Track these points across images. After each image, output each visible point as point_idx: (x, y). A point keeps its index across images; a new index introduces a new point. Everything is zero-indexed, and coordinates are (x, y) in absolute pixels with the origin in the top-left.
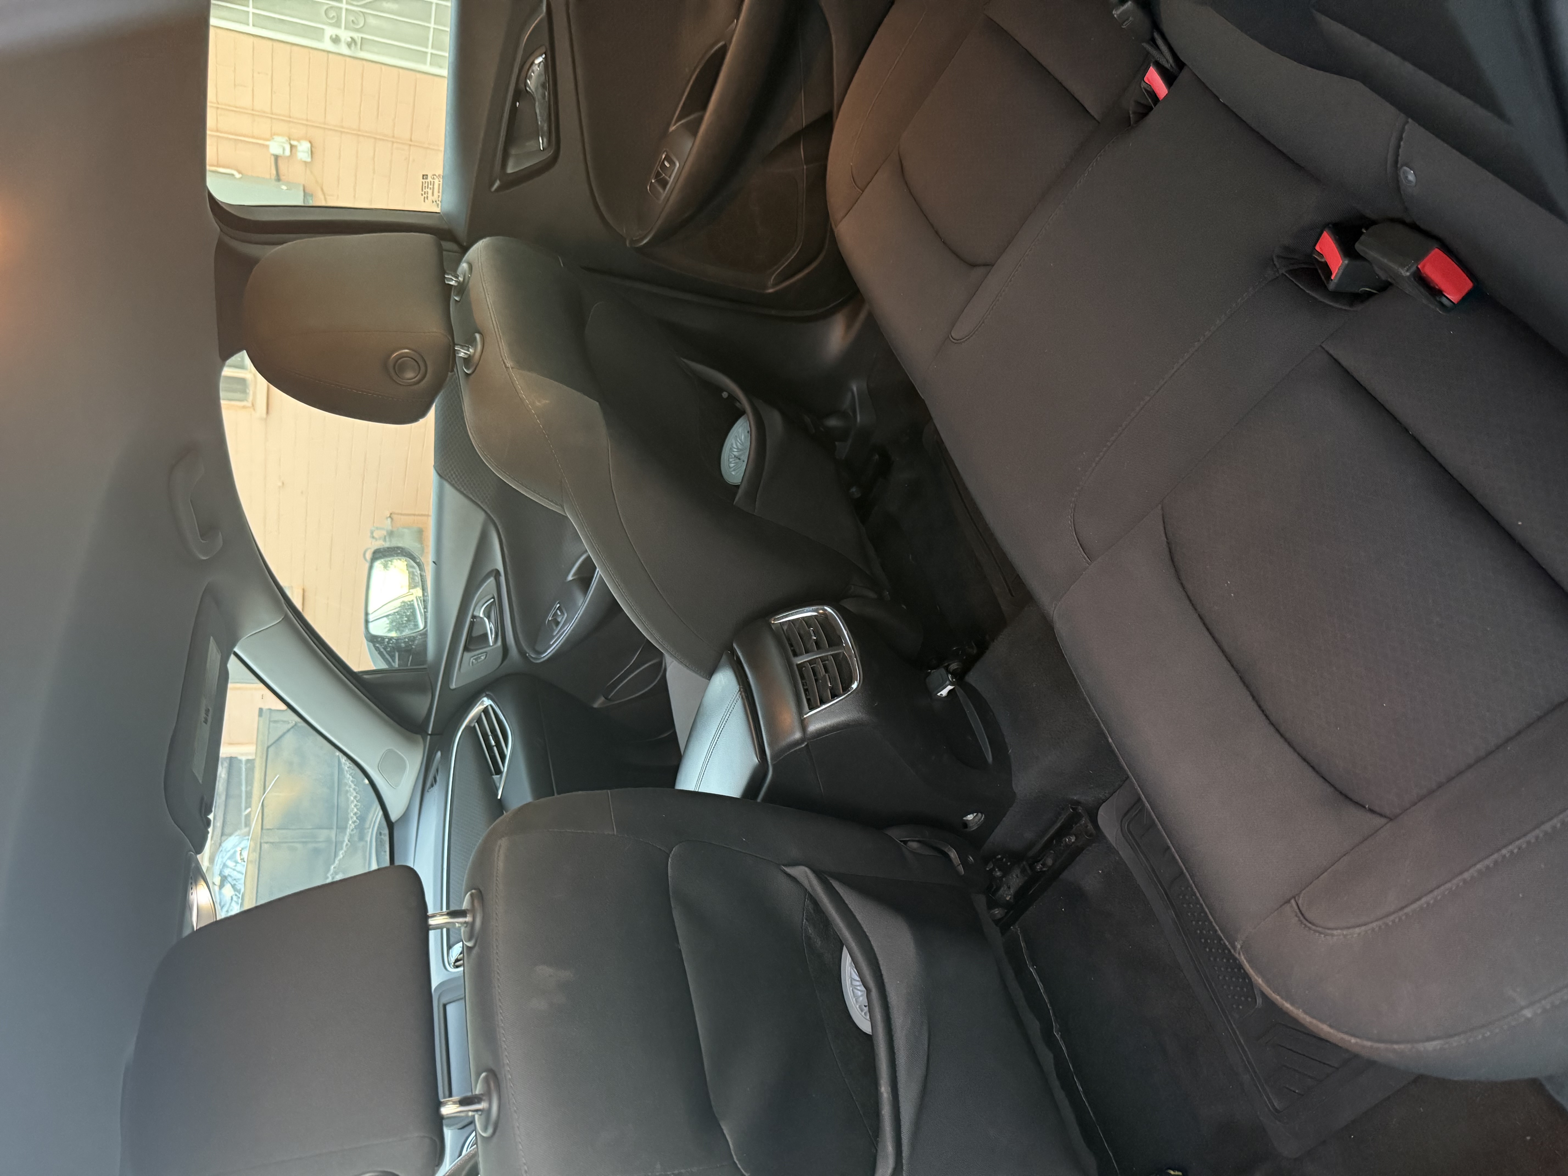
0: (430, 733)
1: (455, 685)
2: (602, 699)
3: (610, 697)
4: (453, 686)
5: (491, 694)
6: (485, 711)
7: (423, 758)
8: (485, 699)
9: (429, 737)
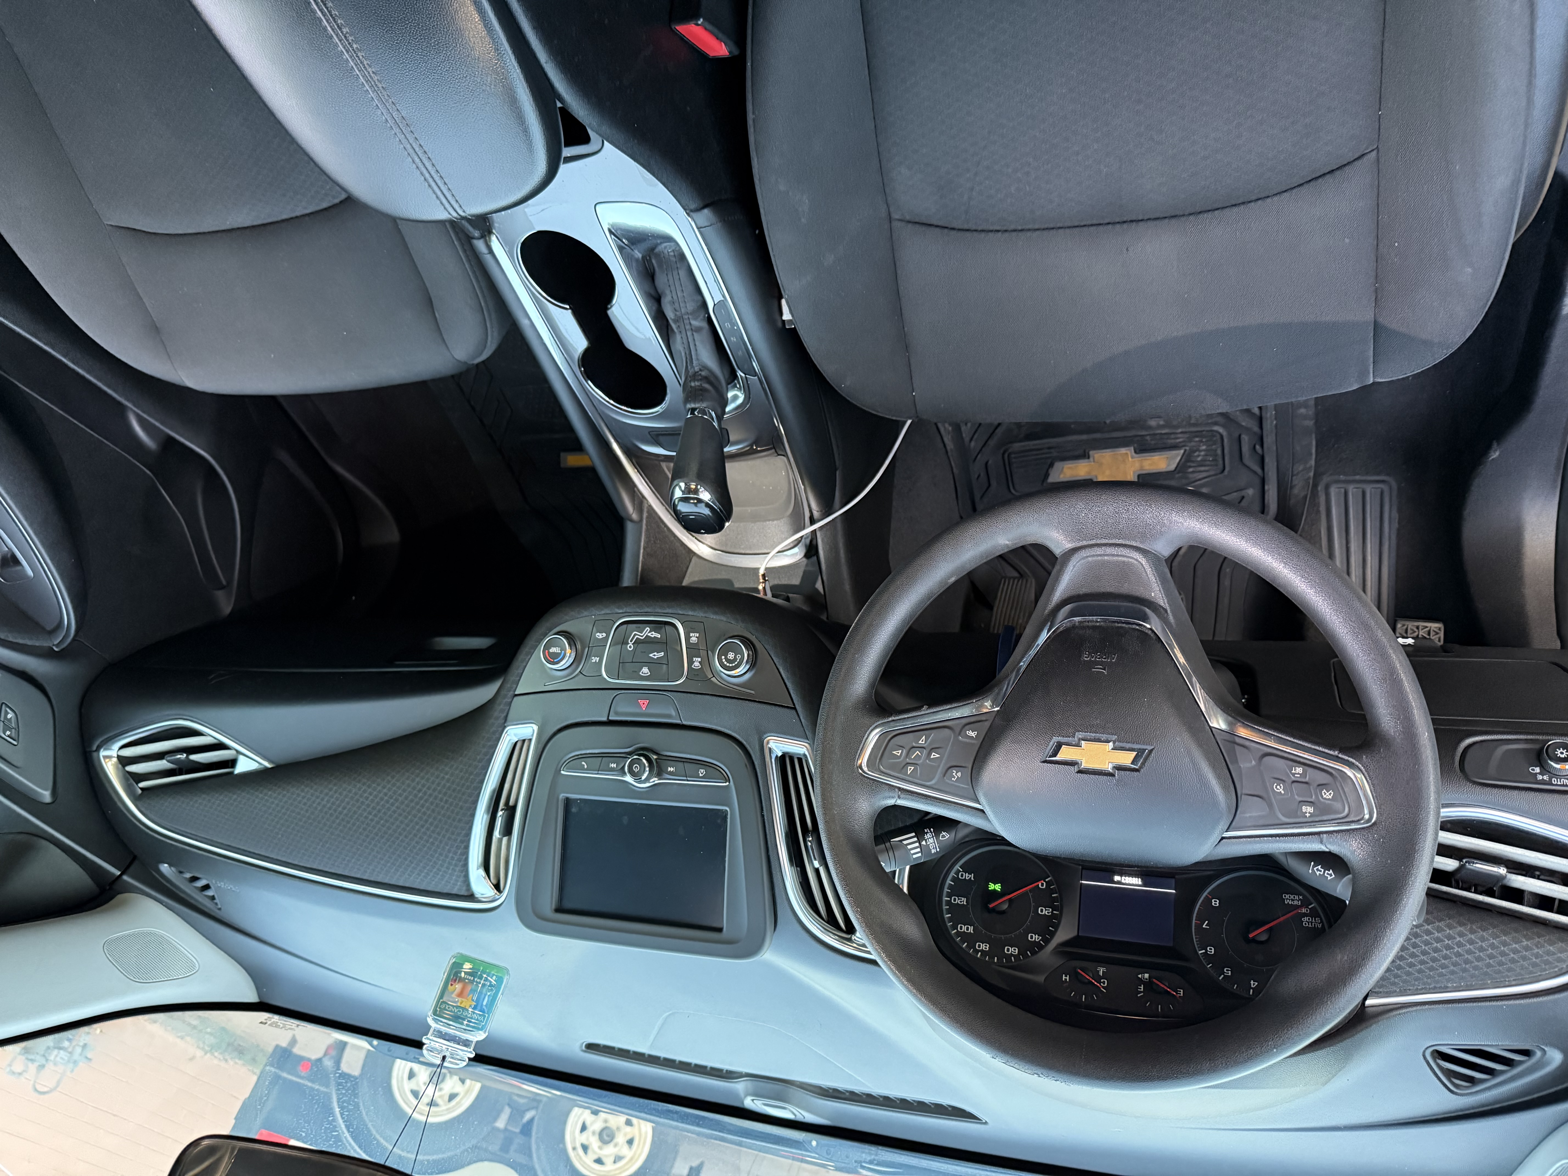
0: (118, 873)
1: (46, 790)
2: (220, 595)
3: (224, 582)
4: (46, 796)
5: (101, 740)
6: (124, 761)
7: (161, 902)
8: (103, 753)
9: (125, 877)
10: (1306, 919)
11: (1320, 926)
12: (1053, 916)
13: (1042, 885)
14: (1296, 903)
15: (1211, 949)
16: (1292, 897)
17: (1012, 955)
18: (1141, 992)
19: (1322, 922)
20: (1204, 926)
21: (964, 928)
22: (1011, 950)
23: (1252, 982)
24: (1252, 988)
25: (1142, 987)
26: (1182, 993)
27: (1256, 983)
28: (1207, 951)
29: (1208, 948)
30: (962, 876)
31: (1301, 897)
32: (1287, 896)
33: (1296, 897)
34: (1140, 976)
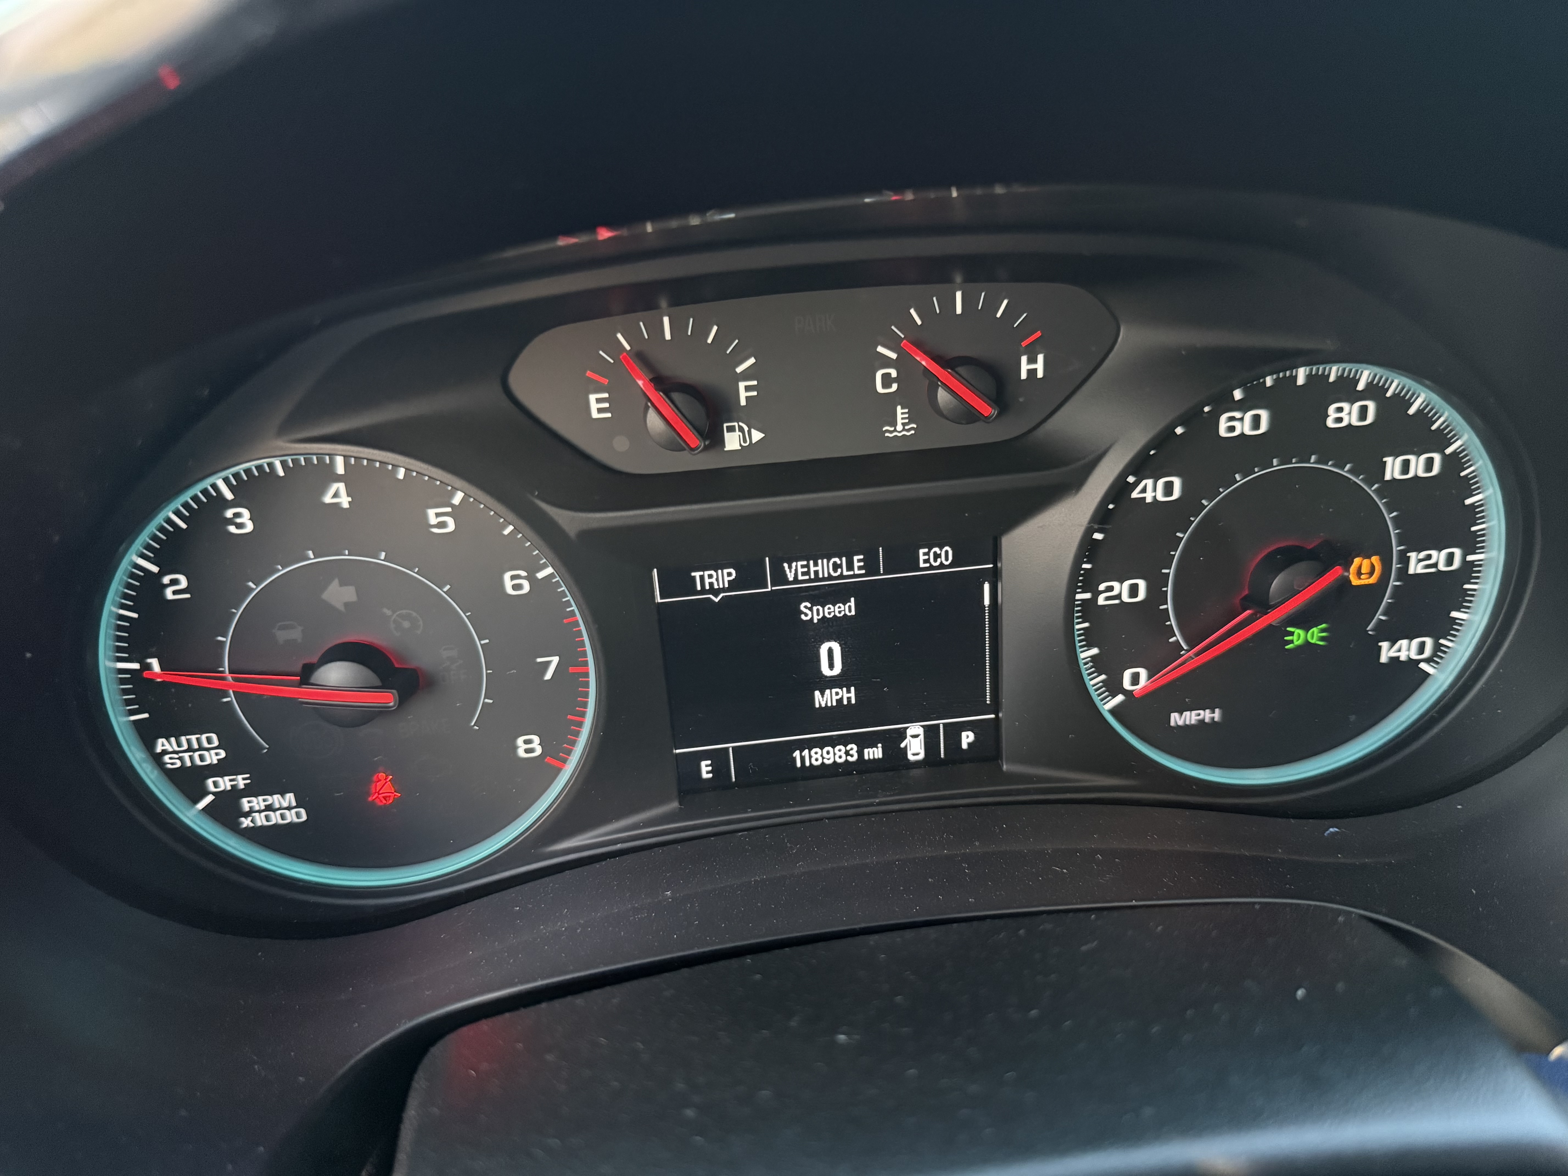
10: (212, 758)
11: (161, 744)
12: (1090, 583)
13: (1135, 679)
14: (258, 803)
15: (517, 587)
16: (275, 818)
17: (1243, 406)
18: (745, 376)
19: (157, 759)
20: (555, 660)
21: (1417, 466)
22: (1244, 427)
23: (345, 501)
24: (338, 479)
25: (743, 395)
26: (594, 406)
27: (328, 499)
28: (531, 578)
29: (526, 588)
30: (1421, 648)
31: (246, 822)
32: (291, 817)
33: (260, 820)
34: (757, 436)
